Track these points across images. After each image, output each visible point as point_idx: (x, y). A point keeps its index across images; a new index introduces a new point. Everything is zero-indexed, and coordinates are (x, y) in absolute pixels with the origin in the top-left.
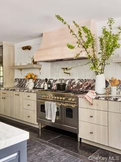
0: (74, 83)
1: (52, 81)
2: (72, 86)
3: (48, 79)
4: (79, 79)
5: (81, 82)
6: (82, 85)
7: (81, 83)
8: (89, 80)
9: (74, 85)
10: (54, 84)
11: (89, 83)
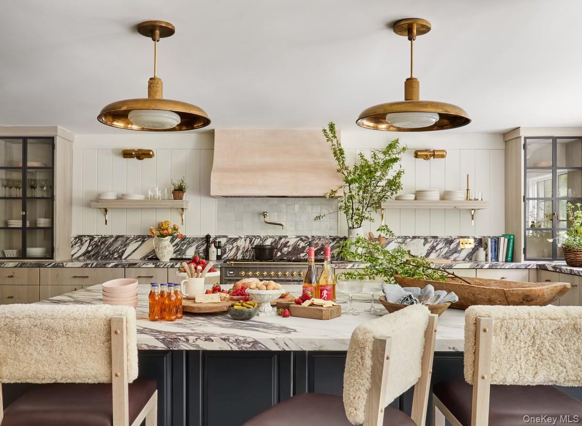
0: (285, 245)
1: (223, 241)
2: (280, 250)
3: (213, 236)
4: (298, 237)
5: (303, 241)
6: (304, 248)
7: (302, 244)
8: (319, 238)
9: (285, 249)
10: (229, 247)
11: (320, 243)
